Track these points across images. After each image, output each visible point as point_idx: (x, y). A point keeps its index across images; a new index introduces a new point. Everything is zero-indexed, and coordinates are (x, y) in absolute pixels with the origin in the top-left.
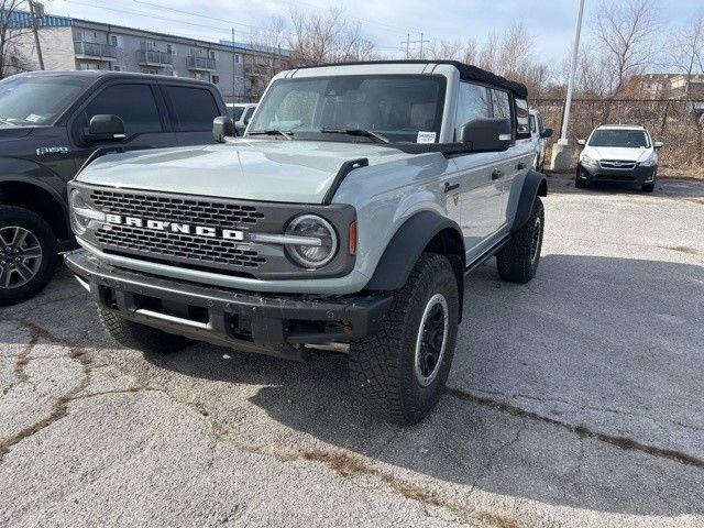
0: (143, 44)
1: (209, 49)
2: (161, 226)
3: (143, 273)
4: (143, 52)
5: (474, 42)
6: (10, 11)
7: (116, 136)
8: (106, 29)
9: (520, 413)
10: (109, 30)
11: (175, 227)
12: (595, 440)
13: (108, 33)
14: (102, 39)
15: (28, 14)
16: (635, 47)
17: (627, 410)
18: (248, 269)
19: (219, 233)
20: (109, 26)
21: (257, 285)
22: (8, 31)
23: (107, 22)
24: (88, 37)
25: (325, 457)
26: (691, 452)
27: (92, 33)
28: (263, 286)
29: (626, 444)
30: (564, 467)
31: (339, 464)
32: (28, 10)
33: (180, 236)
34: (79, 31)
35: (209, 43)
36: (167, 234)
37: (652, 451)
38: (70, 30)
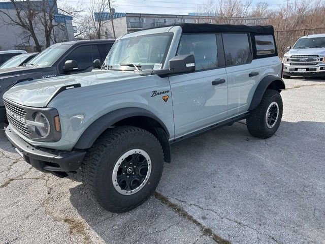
0: (154, 20)
1: (182, 18)
4: (154, 23)
6: (102, 13)
8: (139, 16)
10: (140, 16)
12: (210, 238)
13: (140, 17)
14: (138, 20)
15: (109, 13)
20: (140, 14)
22: (102, 22)
23: (139, 13)
24: (132, 20)
27: (134, 18)
32: (109, 12)
34: (129, 18)
35: (183, 16)
38: (125, 18)
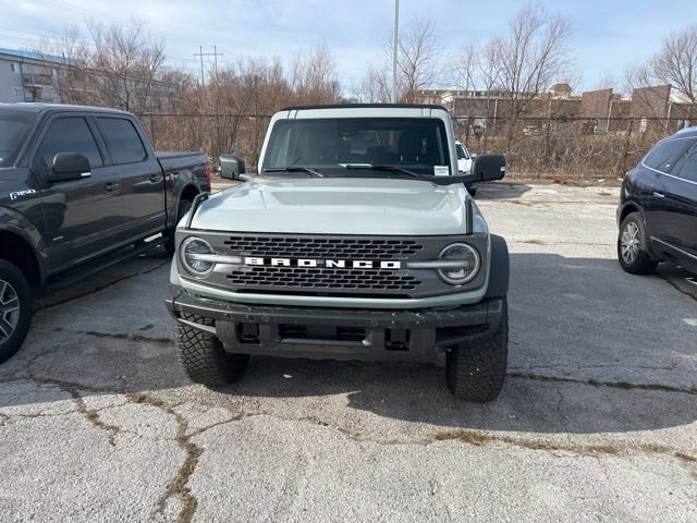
2: (313, 263)
3: (287, 306)
5: (279, 59)
7: (83, 175)
9: (546, 379)
11: (329, 263)
12: (605, 387)
16: (421, 68)
17: (607, 364)
18: (405, 292)
19: (376, 265)
21: (412, 304)
25: (449, 436)
26: (665, 383)
28: (417, 303)
29: (625, 386)
30: (607, 408)
31: (466, 438)
33: (335, 270)
36: (321, 270)
37: (643, 387)
